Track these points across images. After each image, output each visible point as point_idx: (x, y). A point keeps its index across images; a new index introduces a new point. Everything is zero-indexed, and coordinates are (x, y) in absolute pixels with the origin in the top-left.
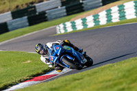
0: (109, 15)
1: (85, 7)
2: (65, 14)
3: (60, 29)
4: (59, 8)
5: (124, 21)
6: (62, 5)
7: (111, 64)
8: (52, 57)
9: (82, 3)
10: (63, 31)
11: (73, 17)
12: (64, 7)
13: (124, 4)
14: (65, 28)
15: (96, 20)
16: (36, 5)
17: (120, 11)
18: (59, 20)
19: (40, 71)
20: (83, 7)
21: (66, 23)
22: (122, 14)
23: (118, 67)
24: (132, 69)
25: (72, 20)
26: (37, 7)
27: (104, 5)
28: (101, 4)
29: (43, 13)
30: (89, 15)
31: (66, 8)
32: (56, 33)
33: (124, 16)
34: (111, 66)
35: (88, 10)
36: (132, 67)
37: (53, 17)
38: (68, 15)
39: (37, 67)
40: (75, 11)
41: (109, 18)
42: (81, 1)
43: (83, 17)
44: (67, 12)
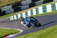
0: (32, 12)
1: (22, 9)
2: (14, 12)
3: (12, 18)
4: (11, 9)
5: (38, 14)
6: (12, 8)
7: (33, 33)
8: (27, 22)
9: (21, 7)
10: (13, 19)
11: (17, 13)
12: (13, 9)
13: (38, 8)
14: (13, 18)
16: (2, 8)
17: (36, 10)
18: (11, 14)
19: (3, 36)
20: (21, 9)
21: (14, 16)
22: (37, 12)
23: (36, 34)
24: (42, 35)
25: (16, 14)
26: (2, 9)
27: (30, 8)
28: (29, 8)
29: (4, 12)
30: (23, 12)
31: (14, 9)
32: (10, 20)
33: (38, 12)
34: (33, 34)
35: (23, 10)
36: (41, 34)
37: (9, 13)
38: (15, 12)
39: (2, 34)
41: (32, 14)
42: (20, 6)
43: (21, 13)
44: (14, 11)
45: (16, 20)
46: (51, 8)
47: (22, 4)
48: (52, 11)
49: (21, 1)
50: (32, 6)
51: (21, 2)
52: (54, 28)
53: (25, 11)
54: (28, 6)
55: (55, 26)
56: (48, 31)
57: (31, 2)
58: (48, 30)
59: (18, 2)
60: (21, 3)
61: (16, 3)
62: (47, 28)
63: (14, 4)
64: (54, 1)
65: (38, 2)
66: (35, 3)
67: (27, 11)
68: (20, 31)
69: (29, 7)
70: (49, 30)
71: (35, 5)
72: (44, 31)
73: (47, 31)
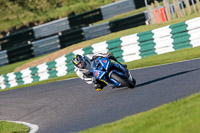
1: (35, 51)
2: (7, 61)
9: (31, 46)
10: (3, 87)
11: (17, 66)
12: (5, 51)
13: (93, 46)
14: (6, 82)
15: (52, 69)
20: (32, 51)
25: (17, 70)
27: (62, 47)
28: (59, 46)
30: (41, 63)
31: (8, 53)
35: (40, 54)
38: (10, 63)
40: (21, 57)
41: (70, 67)
42: (29, 42)
43: (33, 66)
44: (9, 58)
45: (15, 90)
46: (139, 48)
47: (37, 36)
48: (140, 58)
49: (32, 24)
50: (70, 40)
51: (34, 28)
52: (149, 117)
53: (46, 58)
54: (58, 41)
55: (151, 111)
56: (129, 128)
57: (68, 28)
58: (127, 125)
59: (24, 27)
60: (32, 31)
61: (14, 29)
62: (122, 117)
63: (8, 35)
64: (147, 22)
65: (91, 25)
66: (82, 31)
67: (52, 58)
68: (30, 129)
69: (61, 43)
70: (130, 124)
71: (83, 36)
72: (114, 128)
73: (126, 128)
